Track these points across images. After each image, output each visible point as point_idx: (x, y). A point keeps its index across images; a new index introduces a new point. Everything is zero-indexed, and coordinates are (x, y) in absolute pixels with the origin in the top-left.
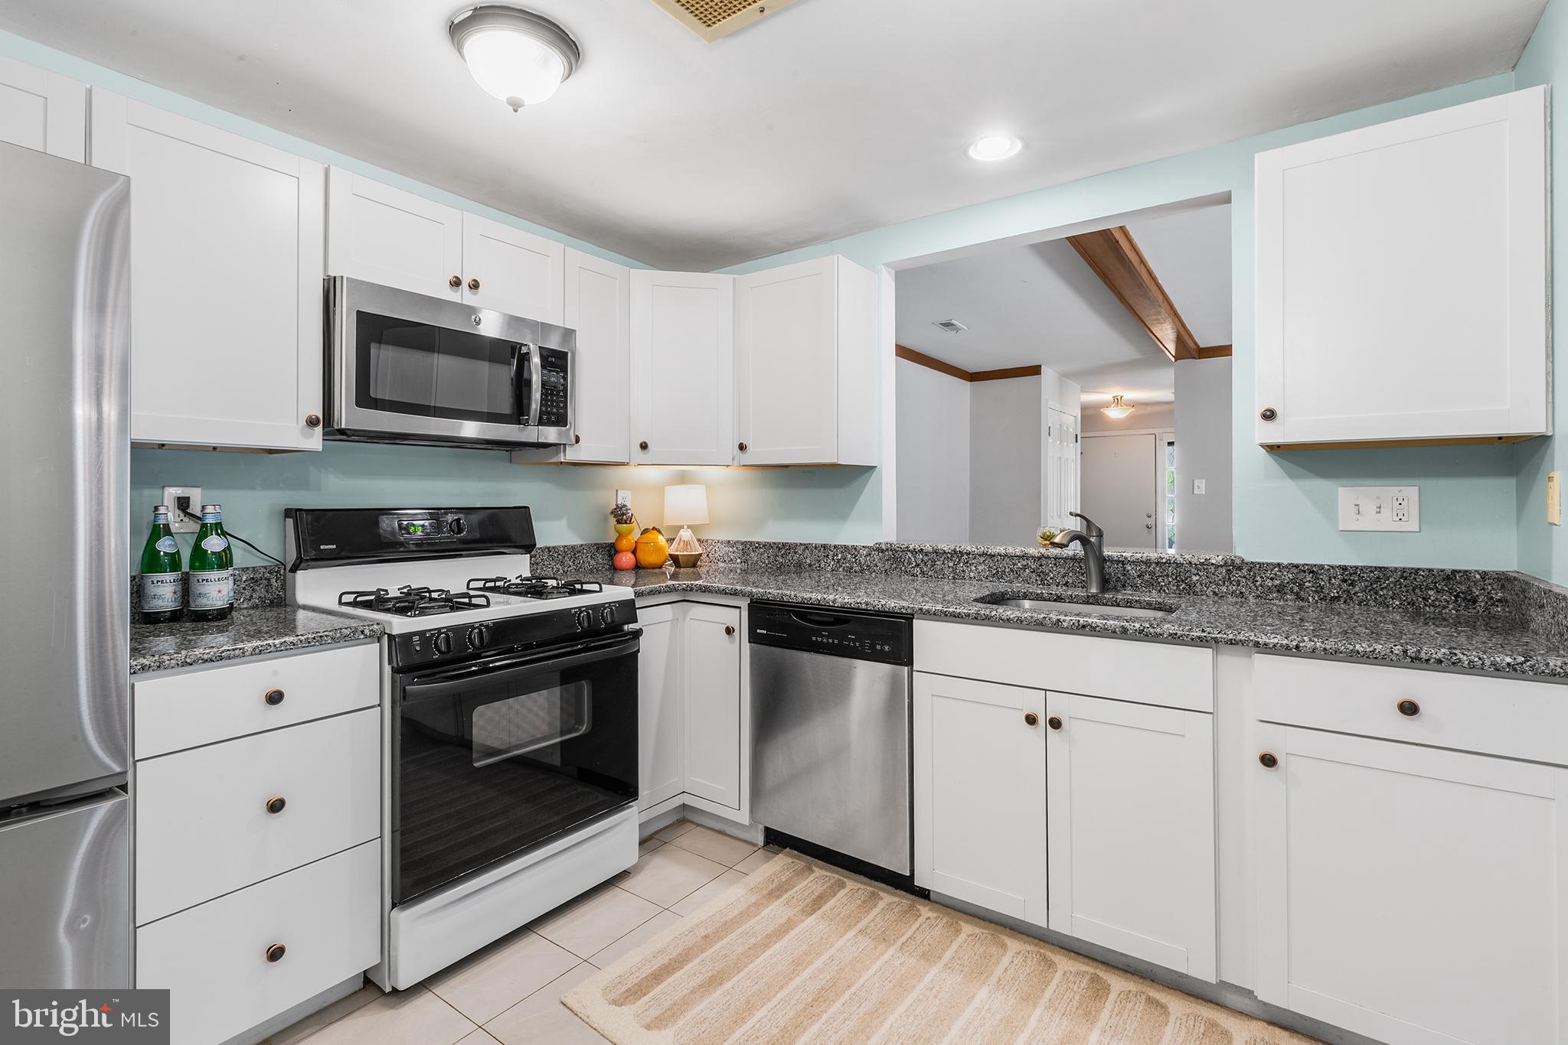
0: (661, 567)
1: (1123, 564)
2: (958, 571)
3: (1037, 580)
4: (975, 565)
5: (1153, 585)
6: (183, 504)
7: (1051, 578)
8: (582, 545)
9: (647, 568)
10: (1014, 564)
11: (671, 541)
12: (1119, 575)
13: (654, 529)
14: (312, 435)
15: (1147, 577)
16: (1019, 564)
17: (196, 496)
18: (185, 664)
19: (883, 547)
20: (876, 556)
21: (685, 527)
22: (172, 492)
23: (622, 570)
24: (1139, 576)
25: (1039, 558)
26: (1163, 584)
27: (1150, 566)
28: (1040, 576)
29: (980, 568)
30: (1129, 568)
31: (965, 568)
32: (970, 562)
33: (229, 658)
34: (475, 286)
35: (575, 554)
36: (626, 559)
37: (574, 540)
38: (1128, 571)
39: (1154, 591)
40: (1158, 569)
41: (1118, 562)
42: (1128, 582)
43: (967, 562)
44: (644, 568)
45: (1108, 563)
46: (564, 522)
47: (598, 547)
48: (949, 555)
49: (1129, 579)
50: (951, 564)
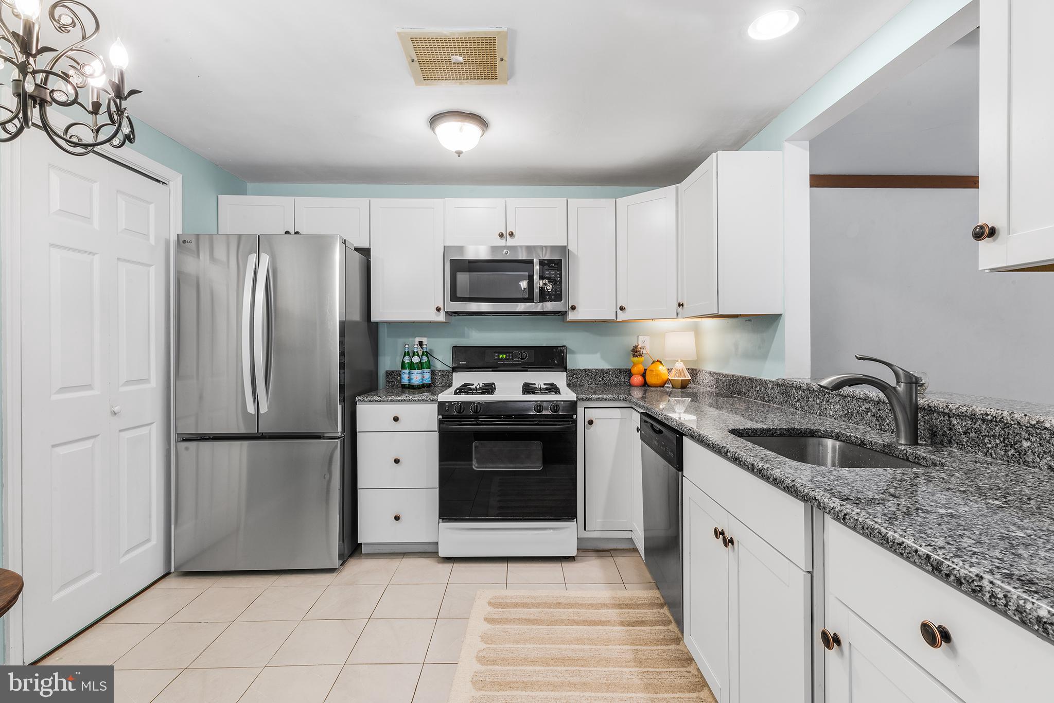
0: (663, 387)
1: (950, 417)
2: (822, 408)
3: (876, 425)
4: (833, 404)
5: (979, 445)
6: (421, 344)
7: (887, 424)
8: (608, 369)
9: (651, 387)
10: (860, 407)
11: (669, 370)
12: (945, 429)
13: (658, 361)
14: (439, 315)
15: (973, 435)
16: (863, 407)
17: (424, 340)
18: (370, 401)
19: (780, 383)
20: (777, 389)
21: (679, 360)
22: (417, 340)
23: (633, 386)
24: (965, 433)
25: (878, 403)
26: (990, 446)
27: (975, 423)
28: (878, 421)
29: (837, 407)
30: (955, 422)
31: (827, 406)
32: (830, 401)
33: (383, 401)
34: (511, 234)
35: (603, 374)
36: (637, 379)
37: (605, 366)
38: (954, 426)
39: (980, 453)
40: (984, 427)
41: (944, 414)
42: (954, 438)
43: (828, 401)
44: (649, 386)
45: (935, 414)
46: (598, 355)
47: (621, 371)
48: (817, 393)
49: (955, 435)
50: (818, 402)
